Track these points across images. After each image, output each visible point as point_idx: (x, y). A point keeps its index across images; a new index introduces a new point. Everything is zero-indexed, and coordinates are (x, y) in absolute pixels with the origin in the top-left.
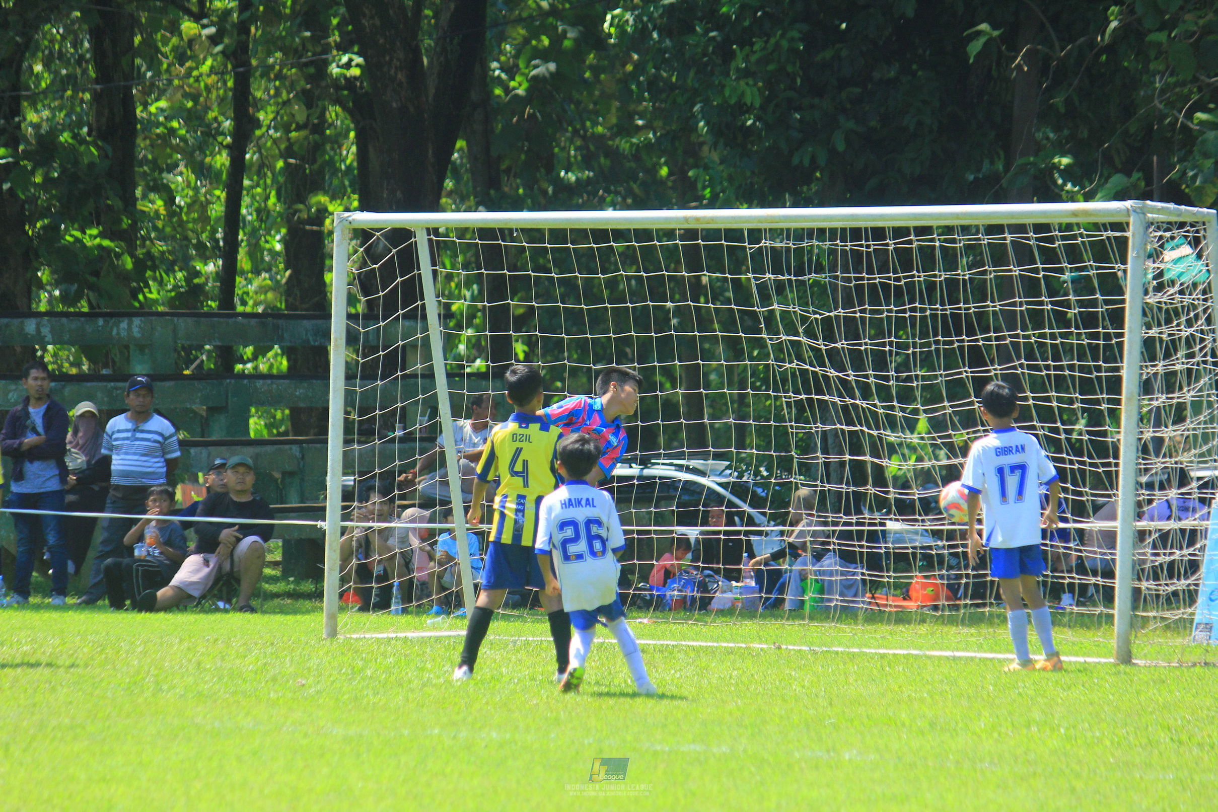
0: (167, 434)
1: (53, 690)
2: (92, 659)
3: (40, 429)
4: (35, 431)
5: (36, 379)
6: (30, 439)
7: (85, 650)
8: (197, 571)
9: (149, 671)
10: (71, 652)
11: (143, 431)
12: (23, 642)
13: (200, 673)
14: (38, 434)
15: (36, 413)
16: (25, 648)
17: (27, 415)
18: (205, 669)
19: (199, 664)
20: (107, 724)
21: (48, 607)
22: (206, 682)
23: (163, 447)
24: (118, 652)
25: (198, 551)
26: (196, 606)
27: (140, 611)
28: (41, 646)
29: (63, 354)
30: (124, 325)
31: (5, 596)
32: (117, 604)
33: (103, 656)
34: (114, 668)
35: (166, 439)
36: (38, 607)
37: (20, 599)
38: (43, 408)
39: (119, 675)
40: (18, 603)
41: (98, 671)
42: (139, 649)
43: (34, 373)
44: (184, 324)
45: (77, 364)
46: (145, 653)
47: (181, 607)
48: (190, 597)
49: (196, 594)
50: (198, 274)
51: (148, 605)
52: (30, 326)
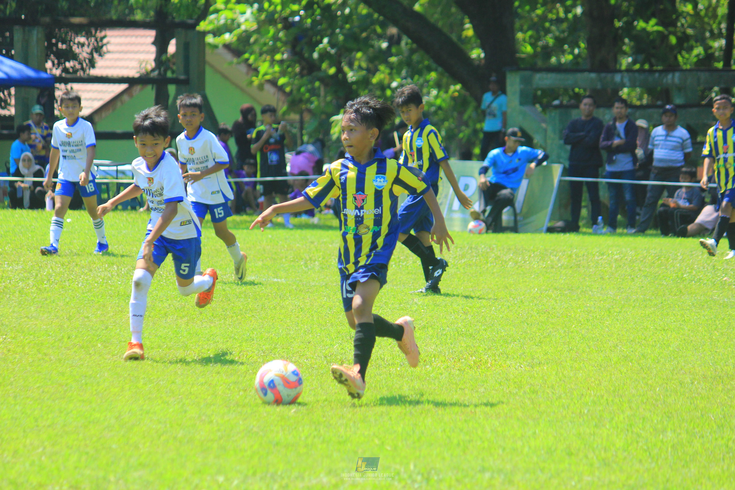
0: (685, 138)
1: (633, 280)
2: (654, 263)
3: (622, 135)
4: (619, 136)
5: (617, 108)
6: (617, 141)
7: (650, 258)
8: (710, 215)
9: (686, 270)
10: (642, 259)
11: (671, 136)
12: (615, 253)
13: (715, 271)
14: (621, 138)
15: (620, 126)
16: (616, 257)
17: (615, 128)
18: (717, 269)
19: (714, 266)
20: (664, 299)
21: (626, 235)
22: (719, 277)
23: (682, 146)
24: (668, 259)
25: (711, 203)
26: (710, 234)
27: (678, 236)
28: (624, 256)
29: (633, 94)
30: (670, 76)
31: (603, 227)
32: (665, 232)
33: (660, 261)
34: (666, 268)
35: (684, 141)
36: (621, 235)
37: (610, 229)
38: (624, 124)
39: (669, 272)
40: (610, 232)
41: (657, 269)
42: (680, 258)
43: (617, 105)
44: (703, 76)
45: (640, 99)
46: (683, 260)
47: (701, 235)
48: (707, 230)
49: (710, 227)
50: (711, 47)
51: (683, 234)
52: (618, 78)
